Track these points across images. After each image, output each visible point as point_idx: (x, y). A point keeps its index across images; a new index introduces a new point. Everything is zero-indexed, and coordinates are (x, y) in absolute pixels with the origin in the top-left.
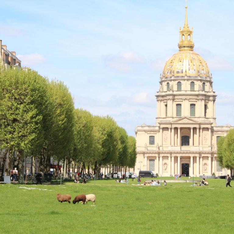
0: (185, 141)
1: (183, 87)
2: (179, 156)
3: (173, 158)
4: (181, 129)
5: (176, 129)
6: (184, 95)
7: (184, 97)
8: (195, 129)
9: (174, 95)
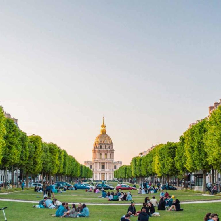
0: (103, 167)
1: (102, 147)
2: (101, 173)
3: (99, 174)
4: (102, 163)
5: (100, 163)
6: (102, 150)
7: (103, 151)
8: (106, 163)
9: (99, 150)
